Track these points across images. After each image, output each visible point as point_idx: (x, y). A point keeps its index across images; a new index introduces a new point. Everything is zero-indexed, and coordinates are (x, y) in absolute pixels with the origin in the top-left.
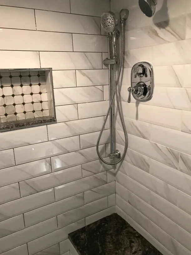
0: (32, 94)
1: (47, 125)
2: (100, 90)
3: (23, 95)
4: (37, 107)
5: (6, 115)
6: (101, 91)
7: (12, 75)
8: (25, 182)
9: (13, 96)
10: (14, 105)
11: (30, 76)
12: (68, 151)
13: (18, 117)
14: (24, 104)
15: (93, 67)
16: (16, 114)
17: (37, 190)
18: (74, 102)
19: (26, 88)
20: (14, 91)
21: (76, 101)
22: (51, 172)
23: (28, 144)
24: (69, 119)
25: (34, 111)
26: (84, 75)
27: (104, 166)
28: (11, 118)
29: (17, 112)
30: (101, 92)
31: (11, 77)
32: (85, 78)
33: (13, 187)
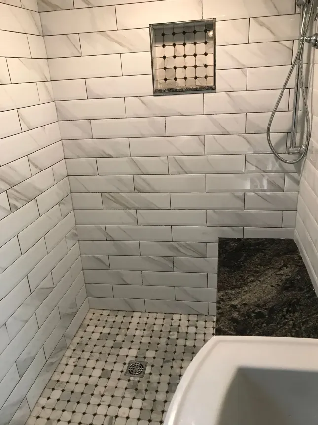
0: (195, 55)
1: (204, 93)
2: (287, 47)
3: (185, 56)
4: (200, 72)
5: (166, 79)
6: (290, 49)
7: (175, 32)
8: (174, 158)
9: (175, 57)
10: (175, 68)
11: (195, 32)
12: (228, 132)
13: (178, 84)
14: (185, 67)
15: (278, 13)
16: (176, 79)
17: (186, 171)
18: (243, 65)
19: (189, 48)
20: (175, 51)
21: (246, 63)
22: (204, 154)
23: (180, 114)
24: (233, 89)
25: (196, 78)
26: (261, 25)
27: (280, 165)
28: (170, 83)
29: (177, 77)
30: (288, 50)
31: (174, 34)
32: (264, 29)
33: (162, 161)
